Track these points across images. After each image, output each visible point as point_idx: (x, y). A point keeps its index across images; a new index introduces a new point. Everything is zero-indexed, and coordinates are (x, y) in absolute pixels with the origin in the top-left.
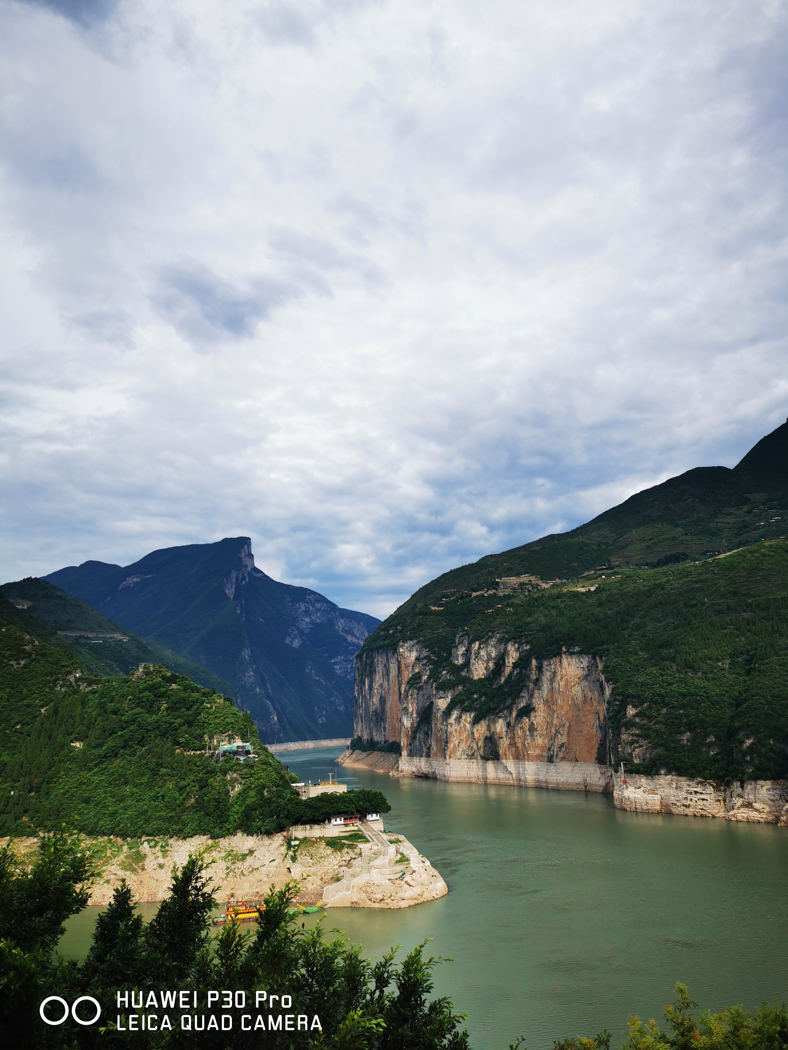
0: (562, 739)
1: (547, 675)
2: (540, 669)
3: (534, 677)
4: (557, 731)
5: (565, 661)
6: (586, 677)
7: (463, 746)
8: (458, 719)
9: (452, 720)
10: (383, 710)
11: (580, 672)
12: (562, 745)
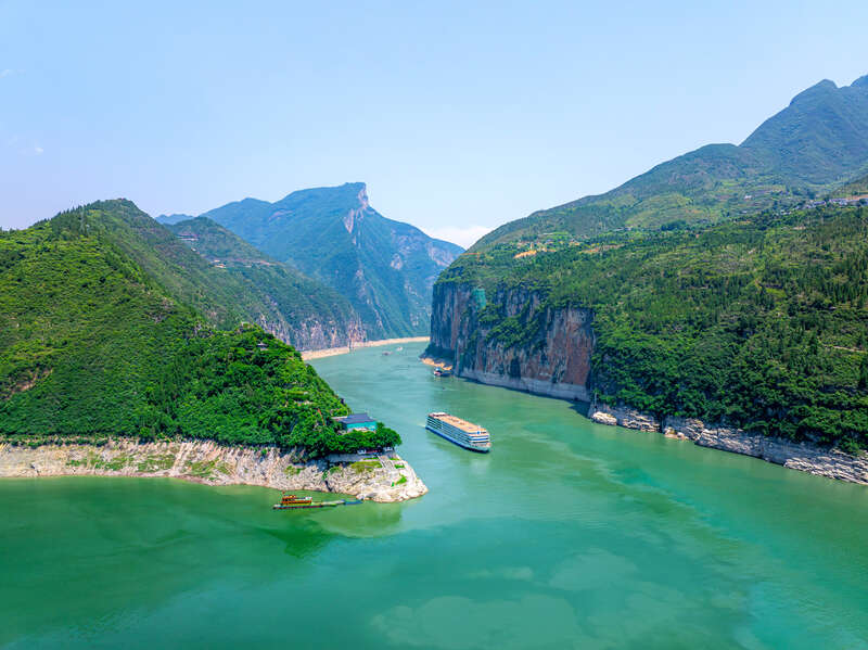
0: (563, 368)
1: (557, 321)
2: (553, 316)
3: (548, 321)
4: (561, 362)
5: (570, 314)
6: (583, 326)
7: (496, 364)
8: (494, 345)
9: (490, 345)
10: (450, 329)
11: (579, 322)
12: (563, 372)
